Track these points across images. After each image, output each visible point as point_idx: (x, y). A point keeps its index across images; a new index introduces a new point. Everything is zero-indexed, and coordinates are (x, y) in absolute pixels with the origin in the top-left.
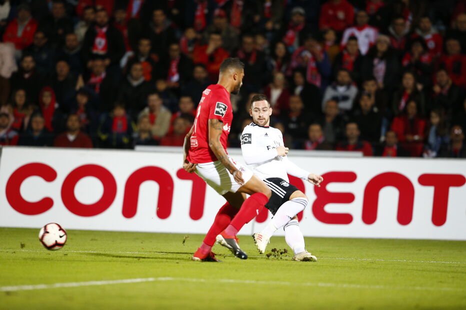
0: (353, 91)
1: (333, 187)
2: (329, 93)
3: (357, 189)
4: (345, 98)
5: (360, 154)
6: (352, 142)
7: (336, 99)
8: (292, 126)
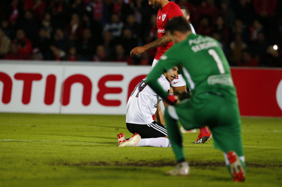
0: (121, 25)
1: (109, 84)
2: (107, 27)
3: (124, 85)
4: (116, 30)
5: (125, 64)
6: (120, 56)
7: (111, 31)
8: (85, 47)
